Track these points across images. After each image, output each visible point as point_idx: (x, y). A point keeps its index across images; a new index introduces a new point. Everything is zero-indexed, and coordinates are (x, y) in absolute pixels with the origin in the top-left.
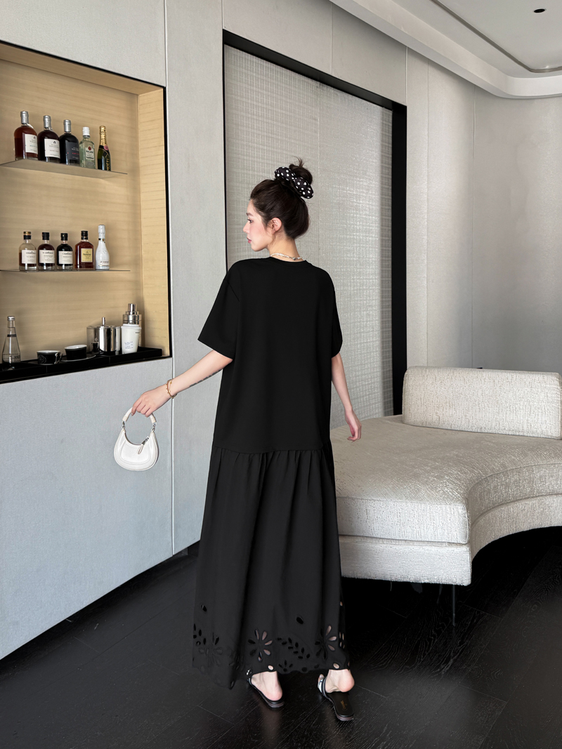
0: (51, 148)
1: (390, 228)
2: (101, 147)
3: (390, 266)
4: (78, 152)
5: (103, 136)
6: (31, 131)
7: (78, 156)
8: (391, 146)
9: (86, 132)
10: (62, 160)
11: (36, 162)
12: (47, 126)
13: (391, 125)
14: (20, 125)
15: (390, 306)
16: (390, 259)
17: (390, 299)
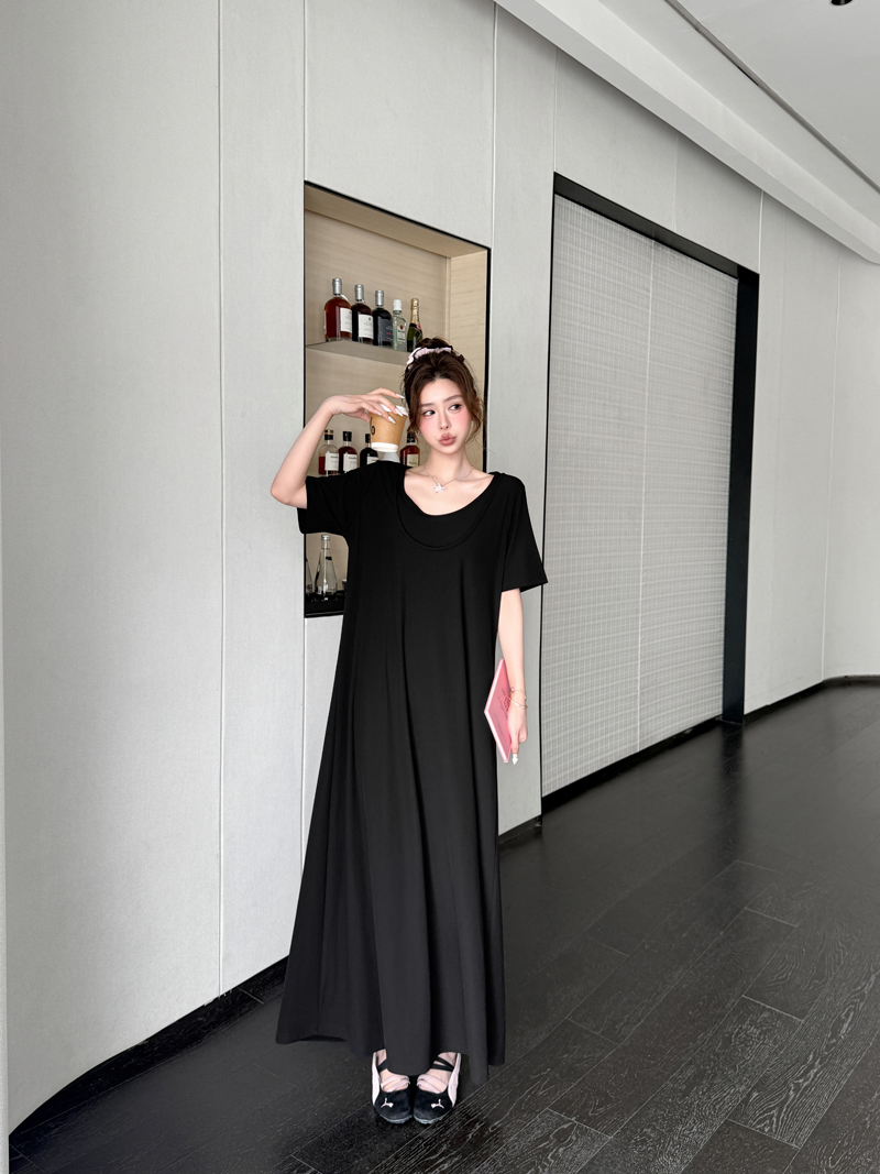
0: (366, 326)
1: (730, 439)
2: (413, 325)
3: (728, 489)
4: (391, 332)
5: (415, 311)
6: (346, 305)
7: (392, 337)
8: (734, 327)
9: (397, 306)
10: (375, 342)
11: (349, 343)
12: (359, 298)
13: (735, 298)
14: (331, 297)
15: (726, 544)
16: (728, 480)
17: (726, 535)
